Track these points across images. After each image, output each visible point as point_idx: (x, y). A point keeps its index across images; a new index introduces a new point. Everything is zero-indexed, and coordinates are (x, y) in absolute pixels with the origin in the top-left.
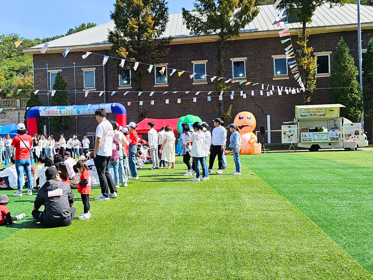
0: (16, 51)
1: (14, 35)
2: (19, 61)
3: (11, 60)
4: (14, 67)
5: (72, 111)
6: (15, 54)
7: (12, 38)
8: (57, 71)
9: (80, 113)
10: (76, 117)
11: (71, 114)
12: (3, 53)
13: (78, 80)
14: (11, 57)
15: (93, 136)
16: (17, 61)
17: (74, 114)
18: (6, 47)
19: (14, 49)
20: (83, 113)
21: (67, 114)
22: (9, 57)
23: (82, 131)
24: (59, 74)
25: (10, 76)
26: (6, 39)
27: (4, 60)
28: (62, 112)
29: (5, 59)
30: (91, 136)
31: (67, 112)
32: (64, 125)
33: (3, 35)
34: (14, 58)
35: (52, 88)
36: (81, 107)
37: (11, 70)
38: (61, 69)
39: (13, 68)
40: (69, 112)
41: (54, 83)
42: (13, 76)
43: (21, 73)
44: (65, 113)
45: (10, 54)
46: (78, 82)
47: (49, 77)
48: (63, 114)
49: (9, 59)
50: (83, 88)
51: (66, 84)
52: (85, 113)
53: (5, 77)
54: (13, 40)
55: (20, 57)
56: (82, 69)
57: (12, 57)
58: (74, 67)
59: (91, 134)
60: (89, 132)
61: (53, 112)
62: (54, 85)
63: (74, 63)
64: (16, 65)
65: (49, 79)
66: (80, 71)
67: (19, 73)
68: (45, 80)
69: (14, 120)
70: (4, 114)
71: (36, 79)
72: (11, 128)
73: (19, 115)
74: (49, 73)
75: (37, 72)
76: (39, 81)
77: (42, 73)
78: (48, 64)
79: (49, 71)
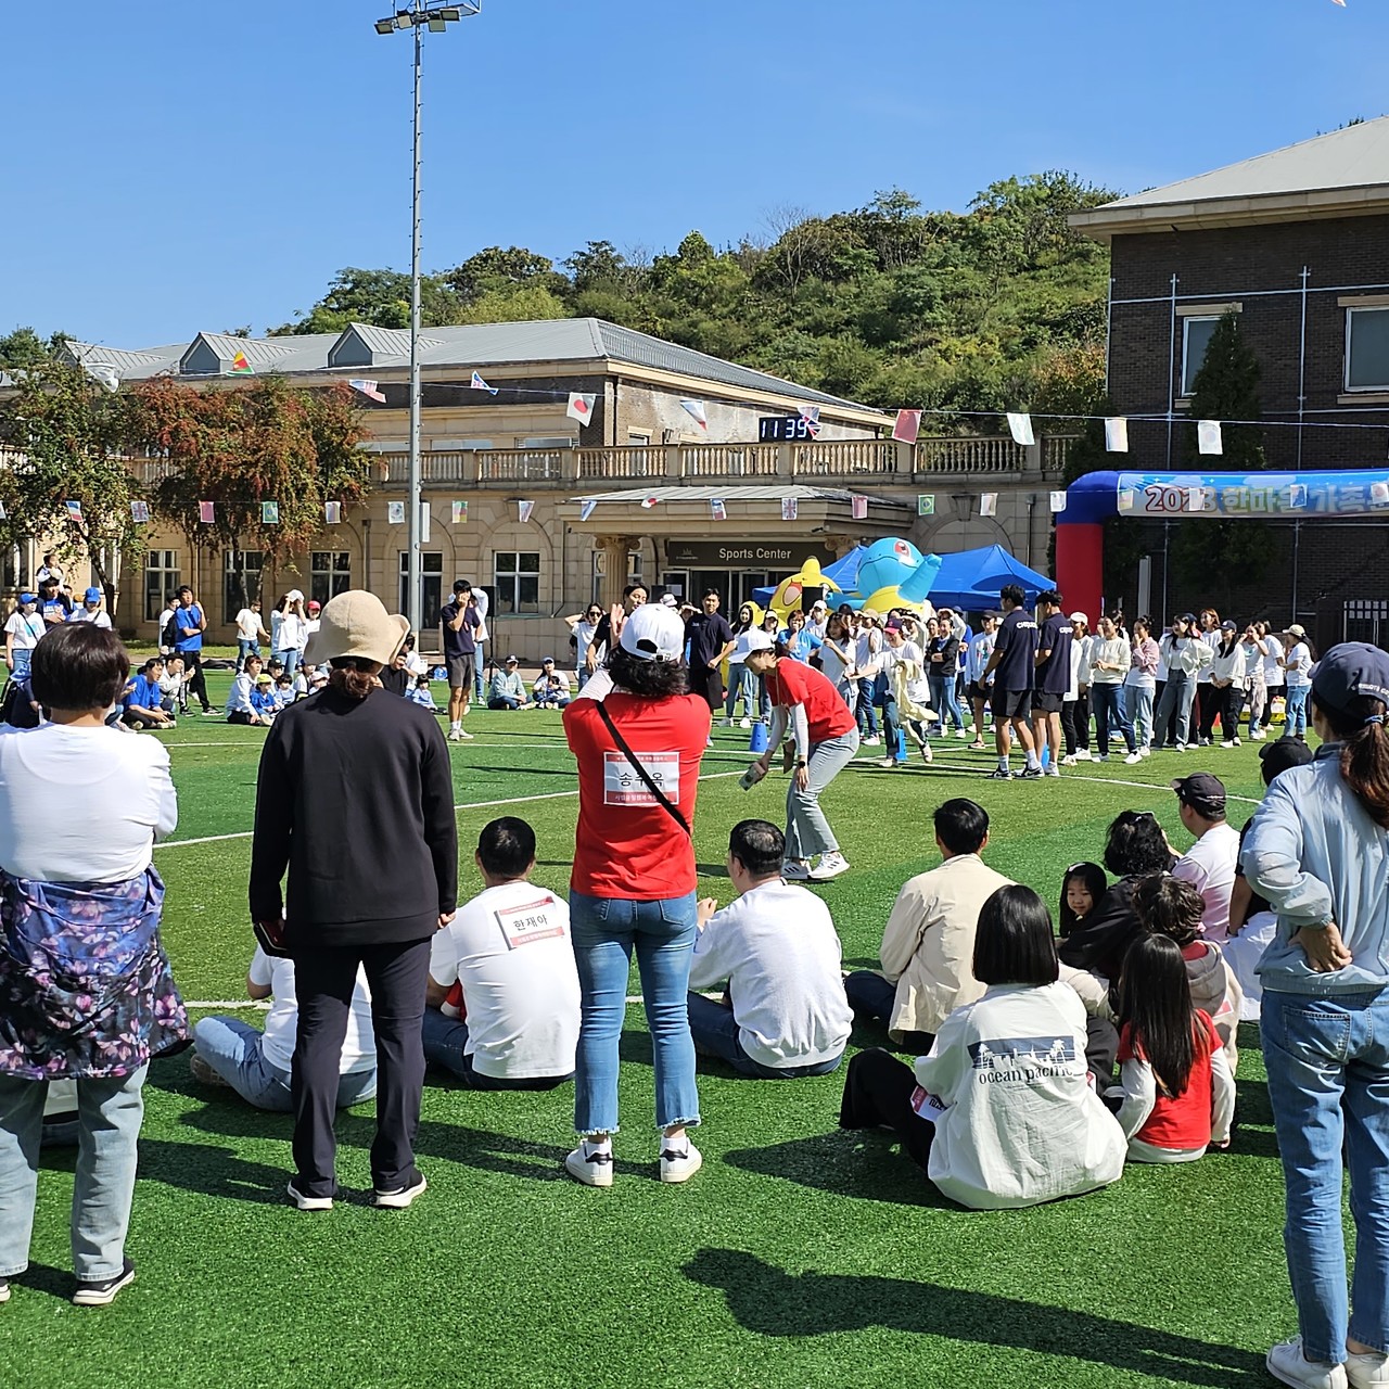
0: (1057, 243)
1: (1054, 176)
2: (1066, 283)
3: (1033, 278)
4: (1044, 308)
5: (1279, 499)
6: (1055, 255)
7: (1048, 191)
8: (1215, 312)
9: (1320, 508)
10: (1297, 525)
11: (1271, 510)
12: (1003, 249)
13: (1317, 354)
14: (1033, 267)
15: (1376, 619)
16: (1058, 285)
17: (1285, 513)
18: (1018, 228)
19: (1051, 233)
20: (1332, 509)
21: (1254, 509)
22: (1026, 270)
23: (1323, 592)
24: (1226, 321)
25: (1024, 344)
26: (1019, 195)
27: (1008, 279)
28: (1226, 502)
29: (1012, 274)
30: (1368, 616)
31: (1253, 501)
32: (1235, 559)
33: (1012, 181)
34: (1047, 272)
35: (1190, 387)
36: (1326, 479)
37: (1030, 321)
38: (1238, 299)
39: (1042, 311)
40: (1261, 500)
41: (1200, 366)
42: (1036, 343)
43: (1070, 331)
44: (1243, 505)
45: (1033, 256)
46: (1316, 361)
47: (1179, 339)
48: (1230, 510)
49: (1027, 275)
50: (1342, 391)
51: (1256, 372)
52: (1345, 509)
53: (1005, 348)
54: (1049, 196)
55: (1073, 265)
56: (1342, 301)
57: (1042, 267)
58: (1304, 290)
59: (1364, 610)
60: (1356, 598)
61: (1185, 499)
62: (1201, 373)
63: (1304, 274)
64: (1055, 299)
65: (1178, 346)
66: (1328, 312)
67: (1061, 334)
68: (1159, 353)
69: (1011, 530)
70: (967, 502)
71: (1117, 349)
72: (985, 567)
73: (1033, 506)
74: (1179, 320)
75: (1126, 315)
76: (1133, 355)
77: (1149, 321)
78: (1177, 278)
79: (1180, 310)
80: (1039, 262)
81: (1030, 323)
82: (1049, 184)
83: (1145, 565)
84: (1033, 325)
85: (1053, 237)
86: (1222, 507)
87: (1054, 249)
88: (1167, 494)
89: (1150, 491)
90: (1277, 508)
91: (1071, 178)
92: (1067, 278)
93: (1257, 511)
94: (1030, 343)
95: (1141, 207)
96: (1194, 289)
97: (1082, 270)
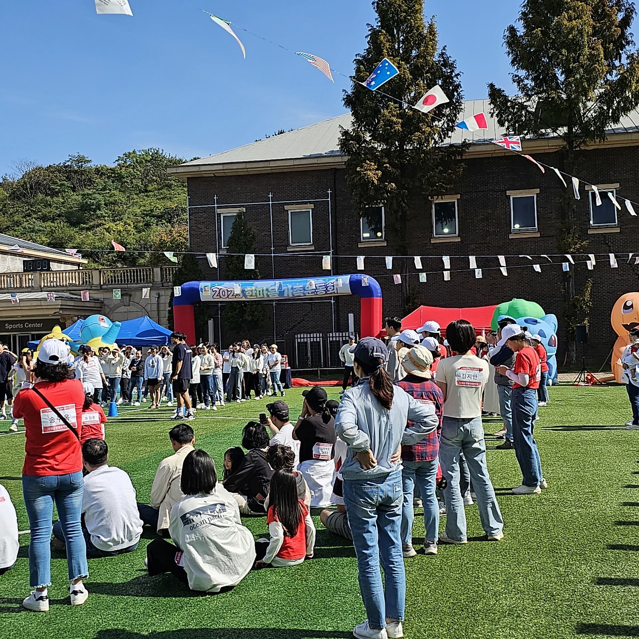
0: (156, 180)
1: (153, 151)
2: (162, 198)
3: (146, 196)
4: (153, 209)
5: (268, 291)
6: (156, 186)
7: (151, 157)
8: (234, 212)
9: (286, 295)
10: (274, 303)
11: (266, 296)
12: (132, 183)
13: (278, 230)
14: (146, 191)
15: (309, 342)
16: (158, 199)
17: (271, 297)
18: (139, 173)
19: (153, 176)
20: (291, 295)
21: (258, 296)
22: (143, 192)
23: (287, 331)
24: (239, 215)
25: (145, 225)
26: (138, 158)
27: (135, 196)
28: (247, 293)
29: (136, 194)
30: (305, 340)
31: (258, 293)
32: (250, 318)
33: (134, 152)
34: (153, 193)
35: (226, 245)
36: (287, 283)
37: (147, 215)
38: (243, 206)
39: (152, 211)
40: (261, 292)
41: (229, 235)
42: (150, 225)
43: (165, 220)
44: (254, 294)
45: (146, 186)
46: (278, 233)
47: (219, 223)
48: (248, 297)
49: (143, 194)
50: (288, 245)
51: (253, 237)
52: (296, 295)
53: (136, 227)
54: (151, 159)
55: (164, 190)
56: (286, 207)
57: (150, 191)
58: (271, 203)
59: (304, 338)
60: (300, 333)
61: (229, 293)
62: (230, 238)
63: (270, 196)
64: (157, 206)
65: (219, 226)
66: (280, 211)
67: (161, 221)
68: (211, 230)
69: (149, 310)
70: (128, 297)
71: (193, 228)
72: (141, 327)
73: (158, 298)
74: (219, 215)
75: (196, 213)
76: (200, 230)
77: (206, 215)
78: (217, 196)
79: (219, 211)
80: (149, 188)
81: (147, 216)
82: (151, 154)
83: (211, 323)
84: (148, 217)
85: (154, 178)
86: (246, 296)
87: (155, 183)
88: (221, 291)
89: (214, 290)
90: (268, 296)
91: (160, 152)
92: (162, 196)
93: (259, 298)
94: (148, 225)
95: (199, 165)
96: (224, 202)
97: (169, 193)
